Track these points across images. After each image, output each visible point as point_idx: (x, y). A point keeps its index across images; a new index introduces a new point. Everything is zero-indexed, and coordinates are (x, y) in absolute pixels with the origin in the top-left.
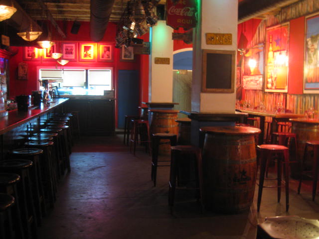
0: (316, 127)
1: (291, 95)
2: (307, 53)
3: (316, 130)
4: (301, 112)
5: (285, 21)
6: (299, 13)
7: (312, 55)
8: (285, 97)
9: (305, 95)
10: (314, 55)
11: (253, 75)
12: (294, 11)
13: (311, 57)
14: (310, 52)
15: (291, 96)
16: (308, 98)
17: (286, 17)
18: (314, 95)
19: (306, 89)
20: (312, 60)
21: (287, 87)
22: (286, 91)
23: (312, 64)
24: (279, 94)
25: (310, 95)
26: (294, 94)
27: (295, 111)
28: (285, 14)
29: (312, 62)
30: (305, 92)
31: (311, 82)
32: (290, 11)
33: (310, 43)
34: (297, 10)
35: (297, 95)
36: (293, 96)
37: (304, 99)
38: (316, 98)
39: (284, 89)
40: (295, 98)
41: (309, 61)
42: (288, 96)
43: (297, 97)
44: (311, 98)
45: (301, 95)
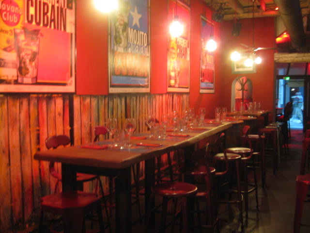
1: (83, 97)
9: (113, 96)
15: (84, 99)
18: (125, 95)
19: (113, 86)
21: (73, 78)
22: (71, 88)
23: (121, 45)
26: (91, 96)
30: (112, 90)
31: (121, 74)
35: (96, 96)
36: (88, 100)
37: (111, 105)
38: (128, 100)
40: (94, 103)
42: (76, 102)
43: (98, 101)
44: (121, 101)
45: (105, 96)
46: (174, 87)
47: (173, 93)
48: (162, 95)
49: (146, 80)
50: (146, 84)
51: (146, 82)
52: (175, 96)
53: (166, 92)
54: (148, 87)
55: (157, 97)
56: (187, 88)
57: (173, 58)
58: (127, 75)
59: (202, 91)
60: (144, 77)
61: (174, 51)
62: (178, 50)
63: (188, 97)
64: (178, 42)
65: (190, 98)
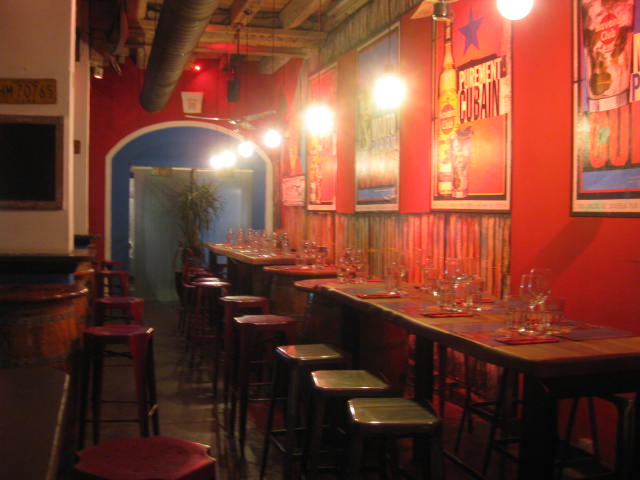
1: (340, 215)
8: (332, 219)
11: (295, 176)
16: (361, 221)
18: (369, 215)
19: (358, 202)
21: (335, 199)
22: (333, 207)
24: (326, 214)
25: (364, 215)
26: (344, 215)
30: (360, 208)
35: (348, 216)
36: (342, 219)
37: (356, 225)
38: (372, 221)
39: (330, 204)
40: (346, 222)
44: (365, 222)
46: (450, 197)
47: (447, 214)
48: (419, 215)
49: (393, 189)
50: (393, 196)
51: (393, 193)
52: (453, 220)
53: (428, 210)
54: (395, 203)
55: (411, 219)
56: (503, 198)
57: (446, 132)
58: (371, 187)
59: (581, 206)
60: (390, 185)
61: (449, 114)
62: (464, 104)
63: (502, 225)
64: (463, 84)
65: (510, 229)
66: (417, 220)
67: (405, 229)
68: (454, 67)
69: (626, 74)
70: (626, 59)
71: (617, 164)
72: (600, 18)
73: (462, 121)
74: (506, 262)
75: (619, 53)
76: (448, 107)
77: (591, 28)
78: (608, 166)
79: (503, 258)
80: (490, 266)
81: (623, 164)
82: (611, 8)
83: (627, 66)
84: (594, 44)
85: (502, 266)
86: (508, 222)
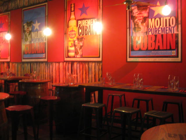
0: (39, 85)
1: (13, 63)
2: (24, 34)
3: (39, 88)
4: (21, 75)
5: (7, 11)
6: (18, 6)
7: (28, 36)
8: (8, 64)
9: (24, 63)
10: (29, 35)
12: (13, 5)
13: (27, 36)
14: (26, 33)
16: (26, 65)
17: (7, 9)
18: (30, 63)
19: (23, 59)
20: (28, 39)
24: (3, 63)
25: (27, 63)
26: (15, 63)
27: (16, 74)
28: (7, 6)
29: (28, 40)
31: (28, 54)
32: (11, 4)
33: (26, 27)
34: (16, 3)
35: (17, 63)
36: (14, 64)
37: (23, 66)
38: (32, 64)
39: (7, 59)
40: (16, 65)
41: (25, 39)
42: (11, 64)
43: (18, 64)
44: (28, 65)
45: (21, 63)
47: (72, 62)
53: (63, 61)
54: (45, 59)
55: (54, 64)
62: (80, 30)
63: (98, 65)
64: (80, 25)
65: (102, 66)
66: (57, 64)
67: (51, 67)
68: (75, 19)
69: (146, 28)
70: (146, 24)
71: (143, 50)
72: (137, 13)
73: (79, 35)
74: (100, 75)
75: (144, 23)
76: (72, 31)
77: (134, 15)
78: (140, 50)
79: (99, 74)
80: (93, 76)
81: (146, 49)
82: (141, 11)
83: (146, 26)
84: (135, 20)
85: (99, 76)
86: (101, 64)
